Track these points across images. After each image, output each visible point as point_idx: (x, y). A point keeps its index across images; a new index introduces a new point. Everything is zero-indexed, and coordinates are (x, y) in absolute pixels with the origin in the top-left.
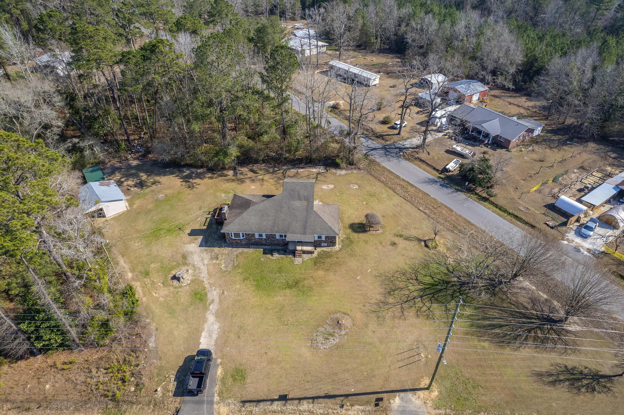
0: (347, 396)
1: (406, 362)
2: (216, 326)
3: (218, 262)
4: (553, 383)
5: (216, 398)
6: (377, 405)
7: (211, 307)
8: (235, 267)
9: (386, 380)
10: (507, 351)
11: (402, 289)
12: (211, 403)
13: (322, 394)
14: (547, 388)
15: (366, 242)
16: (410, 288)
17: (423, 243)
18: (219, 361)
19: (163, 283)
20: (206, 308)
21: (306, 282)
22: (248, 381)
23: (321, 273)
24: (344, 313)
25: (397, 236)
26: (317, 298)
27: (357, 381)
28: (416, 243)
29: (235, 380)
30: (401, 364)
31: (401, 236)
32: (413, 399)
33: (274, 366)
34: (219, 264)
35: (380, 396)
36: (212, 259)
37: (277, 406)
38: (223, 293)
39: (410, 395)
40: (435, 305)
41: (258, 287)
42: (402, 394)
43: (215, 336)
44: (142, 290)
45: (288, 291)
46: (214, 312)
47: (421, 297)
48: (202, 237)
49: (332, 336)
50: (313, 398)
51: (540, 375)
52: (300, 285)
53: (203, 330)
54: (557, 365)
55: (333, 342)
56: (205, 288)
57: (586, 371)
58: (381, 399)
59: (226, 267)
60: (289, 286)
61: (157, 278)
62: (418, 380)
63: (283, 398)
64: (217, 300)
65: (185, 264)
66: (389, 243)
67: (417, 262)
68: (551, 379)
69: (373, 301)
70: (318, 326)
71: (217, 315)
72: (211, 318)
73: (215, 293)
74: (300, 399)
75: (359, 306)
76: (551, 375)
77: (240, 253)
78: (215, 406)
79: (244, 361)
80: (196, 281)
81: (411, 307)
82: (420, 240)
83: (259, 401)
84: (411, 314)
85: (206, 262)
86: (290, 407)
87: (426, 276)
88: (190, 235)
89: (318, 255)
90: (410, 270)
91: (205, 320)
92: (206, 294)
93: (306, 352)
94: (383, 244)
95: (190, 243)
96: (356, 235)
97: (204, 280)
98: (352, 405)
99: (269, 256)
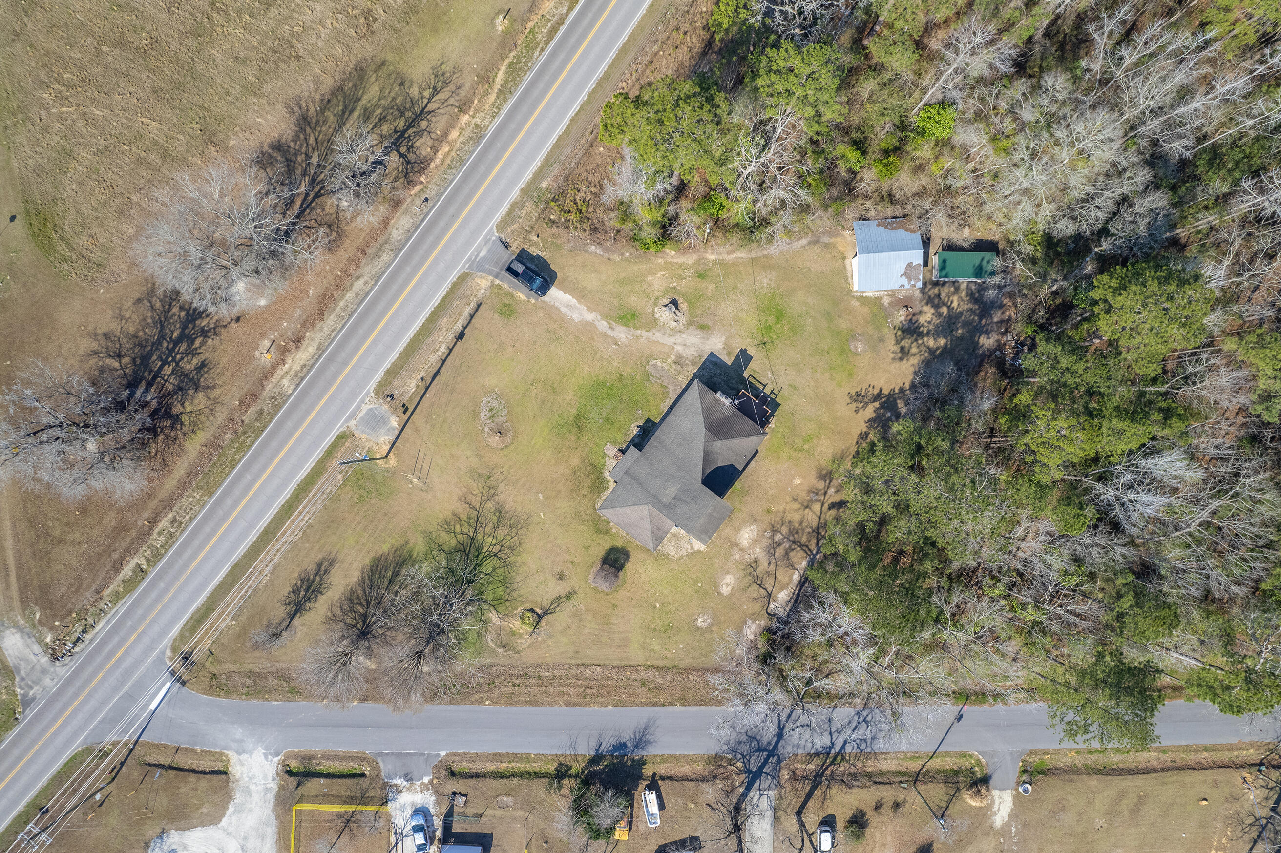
0: (427, 389)
1: (420, 462)
2: (576, 317)
3: (669, 361)
4: (320, 565)
5: (497, 282)
6: (404, 405)
7: (605, 323)
8: (647, 376)
9: (417, 430)
10: (367, 561)
11: (495, 528)
12: (496, 277)
13: (442, 370)
14: (320, 556)
15: (586, 548)
16: (491, 539)
17: (539, 611)
18: (533, 301)
19: (674, 288)
20: (606, 317)
21: (573, 438)
22: (496, 316)
23: (575, 462)
24: (506, 447)
25: (570, 593)
26: (544, 434)
27: (432, 405)
28: (546, 603)
29: (505, 305)
30: (421, 455)
31: (568, 597)
32: (387, 438)
33: (495, 346)
34: (664, 360)
35: (408, 413)
36: (679, 357)
37: (458, 327)
38: (616, 344)
39: (392, 438)
40: (454, 542)
41: (601, 384)
42: (396, 432)
43: (563, 309)
44: (677, 263)
45: (574, 411)
46: (596, 323)
47: (472, 539)
48: (729, 363)
49: (490, 418)
50: (444, 361)
51: (332, 564)
52: (574, 430)
53: (580, 303)
54: (328, 588)
55: (484, 414)
56: (636, 328)
57: (308, 605)
58: (405, 412)
59: (655, 366)
60: (578, 417)
61: (685, 285)
62: (398, 455)
63: (461, 336)
64: (610, 333)
65: (690, 323)
66: (567, 573)
67: (518, 579)
68: (323, 568)
69: (501, 487)
70: (509, 413)
71: (589, 327)
72: (590, 317)
73: (623, 336)
74: (451, 350)
75: (506, 467)
76: (326, 571)
77: (668, 392)
78: (491, 278)
79: (518, 323)
80: (653, 323)
81: (469, 518)
82: (546, 612)
83: (472, 316)
84: (463, 511)
85: (679, 348)
86: (451, 336)
87: (494, 569)
88: (743, 352)
89: (605, 479)
90: (512, 559)
91: (590, 310)
92: (627, 326)
93: (491, 381)
94: (570, 565)
95: (725, 344)
96: (608, 546)
97: (650, 334)
98: (418, 386)
99: (641, 423)
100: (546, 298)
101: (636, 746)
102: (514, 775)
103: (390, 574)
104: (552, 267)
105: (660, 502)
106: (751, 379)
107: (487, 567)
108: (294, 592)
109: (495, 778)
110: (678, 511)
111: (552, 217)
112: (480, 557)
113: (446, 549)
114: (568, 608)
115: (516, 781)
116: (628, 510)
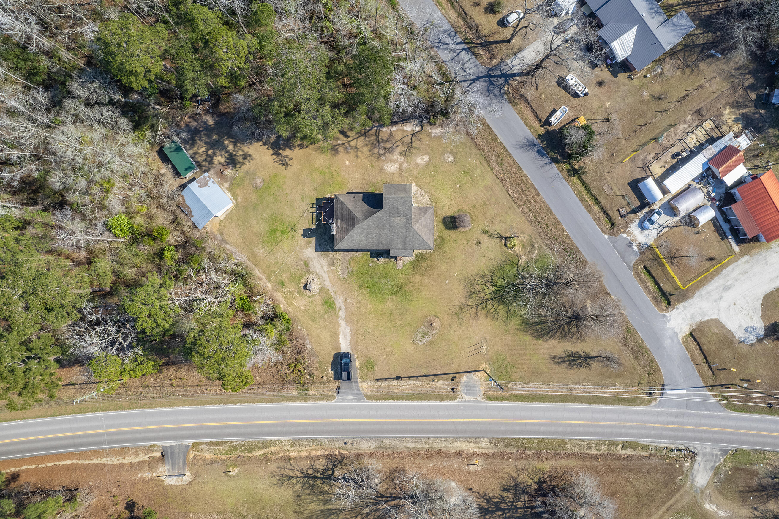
0: (436, 375)
1: (474, 352)
2: (348, 330)
3: (335, 269)
4: (559, 363)
5: (359, 380)
6: (452, 380)
7: (340, 313)
8: (351, 274)
9: (460, 365)
10: (540, 342)
11: (479, 292)
12: (357, 382)
13: (422, 374)
14: (554, 366)
15: (456, 241)
16: (486, 291)
17: (503, 241)
18: (356, 356)
19: (298, 293)
20: (337, 315)
21: (407, 287)
22: (376, 368)
23: (418, 278)
24: (436, 316)
25: (484, 233)
26: (416, 303)
27: (442, 367)
28: (497, 241)
29: (368, 368)
30: (470, 354)
31: (486, 232)
32: (474, 377)
33: (391, 358)
34: (337, 271)
35: (455, 375)
36: (329, 265)
37: (395, 382)
38: (346, 300)
39: (472, 374)
40: (501, 307)
41: (371, 293)
42: (468, 374)
43: (349, 338)
44: (285, 300)
45: (394, 297)
46: (343, 318)
47: (492, 299)
48: (314, 239)
49: (427, 335)
50: (417, 377)
51: (554, 358)
52: (403, 289)
53: (340, 333)
54: (567, 351)
55: (428, 339)
56: (331, 297)
57: (582, 354)
58: (455, 377)
59: (343, 274)
60: (395, 292)
61: (291, 288)
62: (478, 365)
63: (398, 378)
64: (343, 308)
65: (310, 272)
66: (475, 242)
67: (495, 263)
68: (560, 360)
69: (457, 304)
70: (419, 327)
71: (348, 320)
72: (343, 323)
73: (340, 300)
74: (409, 377)
75: (446, 309)
76: (560, 358)
77: (351, 258)
78: (360, 385)
79: (371, 355)
80: (323, 290)
81: (484, 308)
82: (501, 237)
83: (386, 379)
84: (482, 314)
85: (325, 268)
86: (402, 383)
87: (500, 278)
88: (304, 236)
89: (416, 257)
90: (488, 273)
91: (339, 326)
92: (334, 302)
93: (409, 347)
94: (470, 243)
95: (307, 248)
96: (447, 231)
97: (329, 288)
98: (438, 381)
99: (375, 260)
100: (349, 351)
101: (534, 145)
102: (592, 195)
103: (539, 326)
104: (332, 359)
105: (407, 222)
106: (314, 222)
107: (501, 282)
108: (581, 366)
109: (600, 203)
110: (405, 210)
111: (308, 377)
112: (498, 289)
113: (506, 309)
114: (491, 229)
115: (594, 192)
116: (422, 235)
